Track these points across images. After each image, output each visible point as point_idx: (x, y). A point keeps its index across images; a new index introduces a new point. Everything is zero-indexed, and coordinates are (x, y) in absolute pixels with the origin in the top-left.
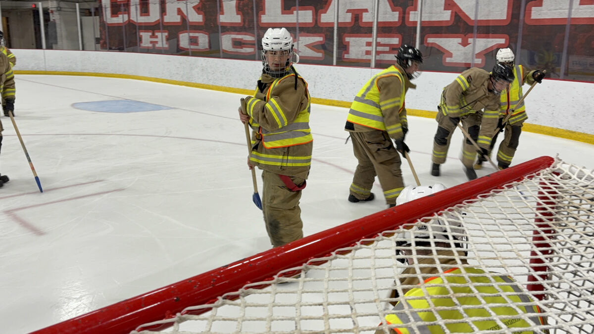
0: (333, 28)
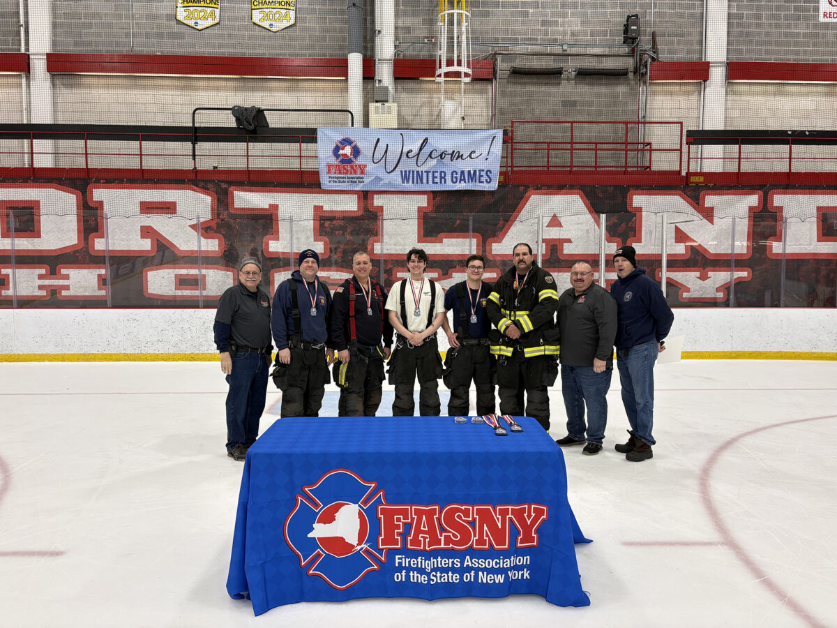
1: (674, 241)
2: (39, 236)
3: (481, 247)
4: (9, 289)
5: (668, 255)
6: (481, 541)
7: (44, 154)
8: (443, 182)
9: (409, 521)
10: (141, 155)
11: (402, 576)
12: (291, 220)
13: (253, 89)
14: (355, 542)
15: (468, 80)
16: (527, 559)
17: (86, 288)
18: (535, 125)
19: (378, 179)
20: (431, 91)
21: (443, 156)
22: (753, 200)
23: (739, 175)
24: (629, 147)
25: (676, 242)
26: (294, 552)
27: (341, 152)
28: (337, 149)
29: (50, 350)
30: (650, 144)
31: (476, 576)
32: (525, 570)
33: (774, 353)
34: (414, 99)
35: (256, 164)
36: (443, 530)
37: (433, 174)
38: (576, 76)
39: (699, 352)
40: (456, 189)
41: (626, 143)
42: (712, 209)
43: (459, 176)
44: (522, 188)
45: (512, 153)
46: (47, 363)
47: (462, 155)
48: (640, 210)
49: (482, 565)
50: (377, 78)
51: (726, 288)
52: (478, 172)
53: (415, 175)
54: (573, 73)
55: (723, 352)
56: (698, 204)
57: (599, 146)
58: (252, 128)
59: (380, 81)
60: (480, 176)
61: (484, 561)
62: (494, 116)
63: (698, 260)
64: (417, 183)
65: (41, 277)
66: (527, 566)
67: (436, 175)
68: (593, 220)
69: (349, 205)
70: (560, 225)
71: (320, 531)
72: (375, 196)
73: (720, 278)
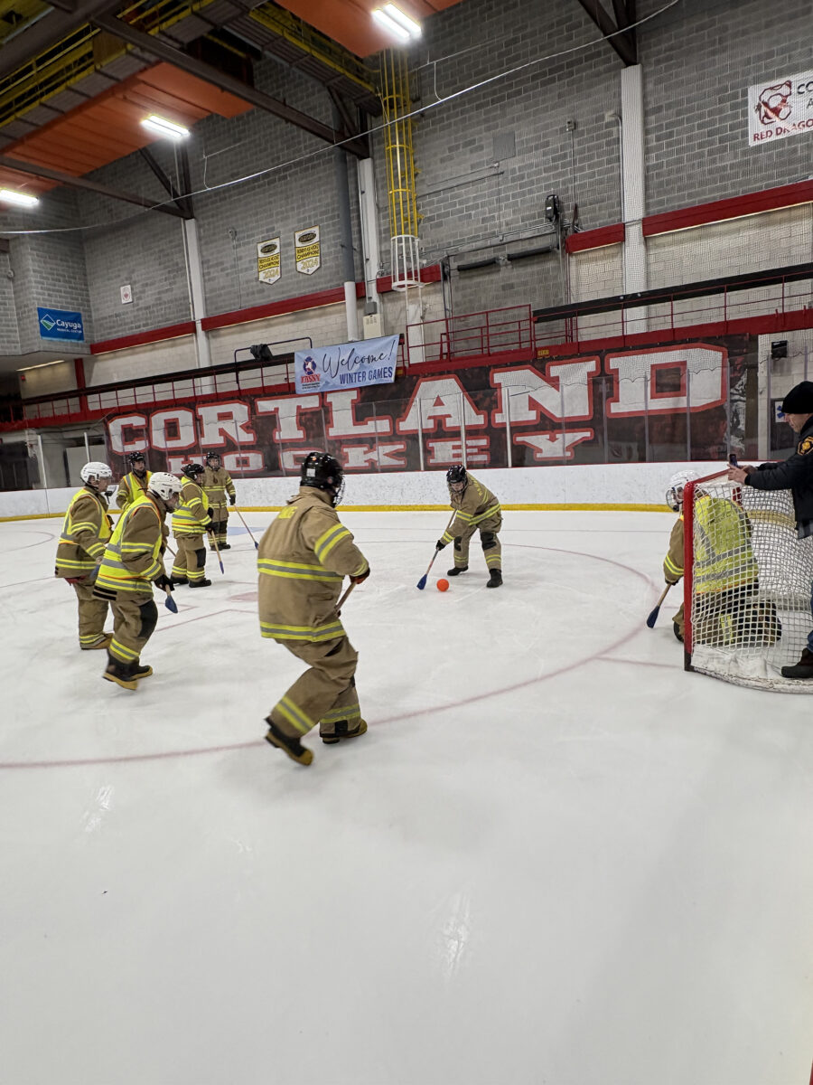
0: (418, 435)
1: (525, 410)
3: (392, 426)
8: (364, 380)
10: (216, 384)
19: (327, 383)
21: (363, 360)
22: (591, 366)
25: (529, 410)
27: (307, 367)
28: (305, 365)
34: (392, 308)
35: (267, 382)
37: (358, 376)
38: (509, 262)
40: (372, 384)
42: (557, 379)
43: (372, 374)
44: (415, 378)
47: (375, 358)
48: (499, 385)
50: (367, 296)
51: (575, 447)
52: (383, 370)
53: (348, 377)
54: (507, 259)
56: (544, 374)
59: (370, 298)
60: (385, 373)
63: (547, 424)
64: (350, 382)
70: (442, 404)
72: (328, 395)
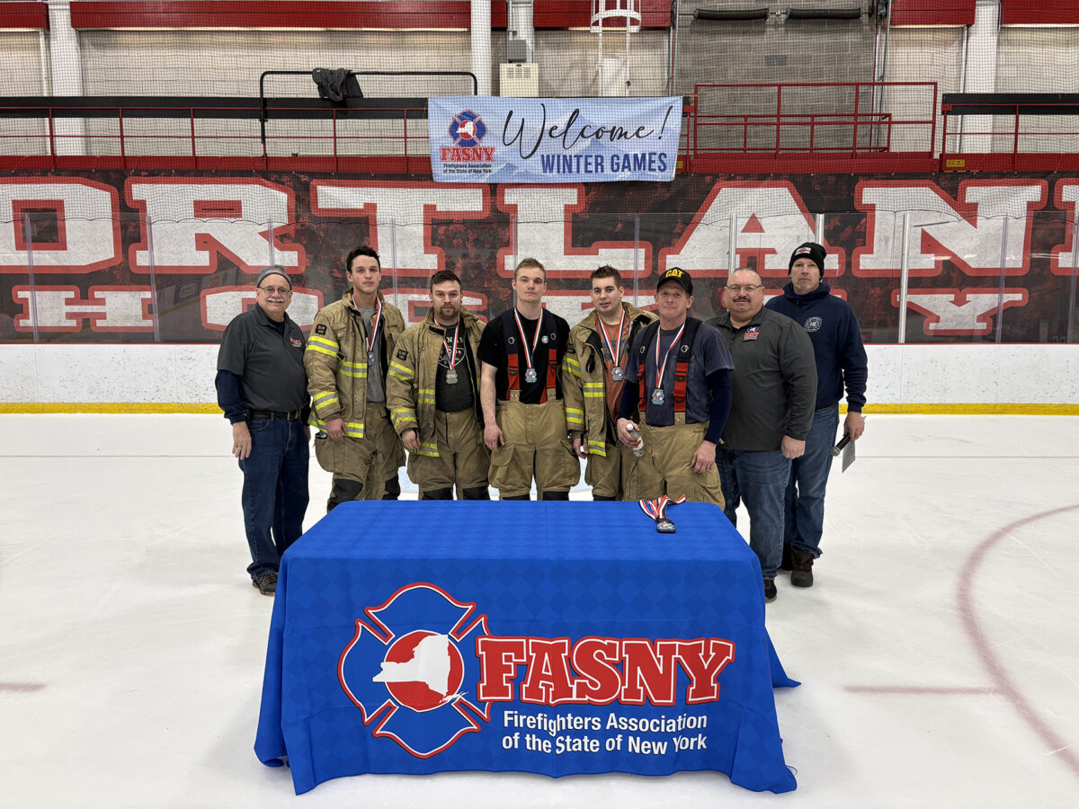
1: (919, 251)
2: (64, 247)
3: (651, 261)
4: (28, 318)
5: (911, 271)
6: (632, 692)
7: (70, 137)
8: (599, 170)
9: (525, 660)
10: (193, 137)
11: (513, 740)
12: (393, 224)
13: (343, 47)
14: (443, 691)
15: (635, 29)
16: (703, 720)
17: (127, 318)
18: (728, 91)
19: (510, 167)
20: (584, 46)
21: (600, 134)
22: (1034, 192)
23: (1015, 157)
24: (860, 119)
25: (922, 252)
26: (354, 702)
27: (460, 130)
28: (454, 126)
29: (84, 397)
30: (889, 115)
31: (625, 743)
32: (700, 736)
33: (1056, 406)
34: (562, 58)
35: (348, 149)
36: (574, 674)
37: (586, 161)
38: (787, 20)
39: (950, 405)
40: (617, 179)
41: (856, 115)
42: (974, 206)
43: (621, 161)
44: (708, 179)
45: (695, 128)
46: (79, 415)
47: (626, 133)
48: (872, 208)
49: (633, 727)
50: (510, 28)
51: (991, 316)
52: (647, 156)
53: (562, 161)
54: (783, 16)
55: (984, 404)
56: (955, 198)
57: (817, 119)
58: (340, 98)
59: (515, 33)
60: (651, 162)
61: (636, 721)
62: (671, 79)
63: (955, 277)
64: (564, 172)
65: (69, 302)
66: (703, 731)
67: (589, 160)
68: (805, 223)
69: (472, 203)
70: (760, 230)
71: (391, 672)
72: (506, 190)
73: (984, 302)
